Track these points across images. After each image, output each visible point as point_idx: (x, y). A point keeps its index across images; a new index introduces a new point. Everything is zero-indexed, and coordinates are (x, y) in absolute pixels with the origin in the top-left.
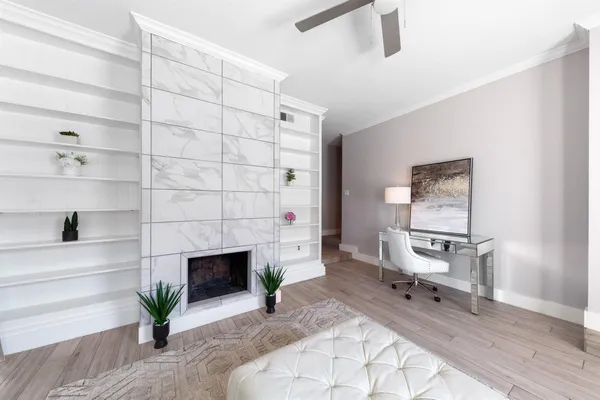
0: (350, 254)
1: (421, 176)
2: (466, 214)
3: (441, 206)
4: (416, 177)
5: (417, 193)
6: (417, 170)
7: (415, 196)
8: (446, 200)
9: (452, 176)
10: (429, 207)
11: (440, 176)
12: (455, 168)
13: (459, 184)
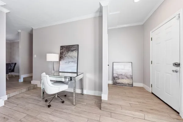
0: (37, 85)
1: (63, 50)
2: (76, 65)
3: (69, 62)
4: (62, 50)
5: (62, 57)
6: (62, 47)
7: (61, 58)
8: (71, 60)
9: (73, 51)
10: (65, 63)
11: (69, 50)
12: (74, 48)
13: (74, 54)
